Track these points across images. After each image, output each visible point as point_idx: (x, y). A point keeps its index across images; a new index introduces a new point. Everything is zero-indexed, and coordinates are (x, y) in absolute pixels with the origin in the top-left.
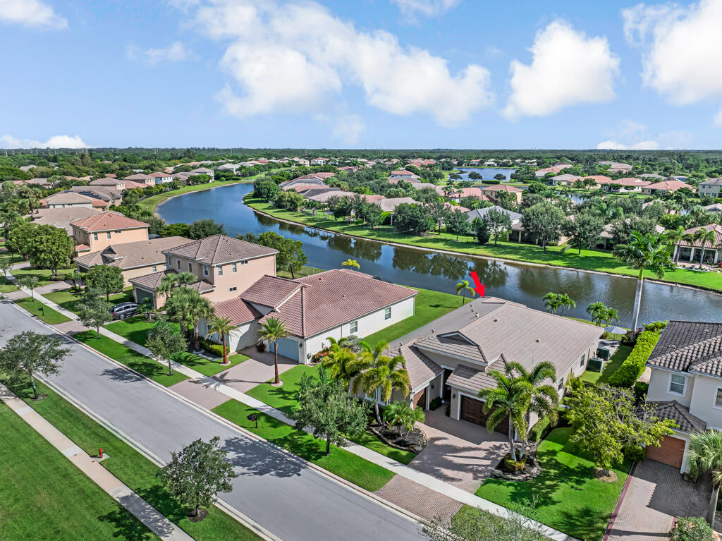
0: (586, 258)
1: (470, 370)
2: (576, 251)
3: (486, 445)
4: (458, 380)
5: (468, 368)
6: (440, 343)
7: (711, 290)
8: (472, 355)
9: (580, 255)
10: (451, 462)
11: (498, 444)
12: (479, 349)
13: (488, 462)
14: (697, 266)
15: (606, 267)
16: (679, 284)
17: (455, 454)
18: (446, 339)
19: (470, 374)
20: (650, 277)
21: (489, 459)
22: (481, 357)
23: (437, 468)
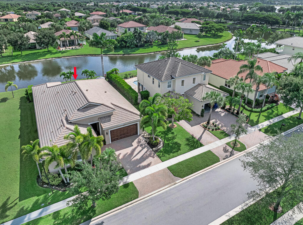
0: (26, 55)
1: (108, 117)
2: (19, 53)
3: (135, 144)
4: (107, 125)
5: (104, 117)
6: (83, 113)
7: (88, 55)
8: (105, 110)
9: (23, 54)
10: (137, 160)
11: (136, 140)
12: (104, 105)
13: (146, 149)
14: (74, 47)
15: (41, 57)
16: (76, 56)
17: (133, 156)
18: (84, 109)
19: (108, 119)
20: (64, 56)
21: (144, 148)
22: (109, 108)
23: (138, 166)
